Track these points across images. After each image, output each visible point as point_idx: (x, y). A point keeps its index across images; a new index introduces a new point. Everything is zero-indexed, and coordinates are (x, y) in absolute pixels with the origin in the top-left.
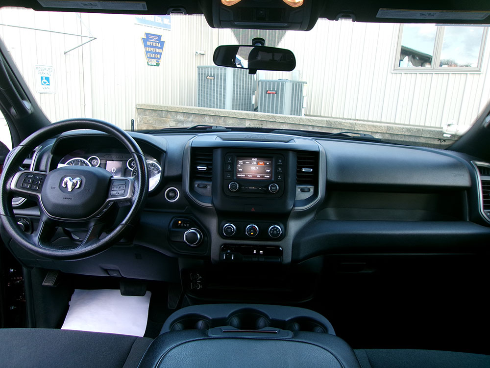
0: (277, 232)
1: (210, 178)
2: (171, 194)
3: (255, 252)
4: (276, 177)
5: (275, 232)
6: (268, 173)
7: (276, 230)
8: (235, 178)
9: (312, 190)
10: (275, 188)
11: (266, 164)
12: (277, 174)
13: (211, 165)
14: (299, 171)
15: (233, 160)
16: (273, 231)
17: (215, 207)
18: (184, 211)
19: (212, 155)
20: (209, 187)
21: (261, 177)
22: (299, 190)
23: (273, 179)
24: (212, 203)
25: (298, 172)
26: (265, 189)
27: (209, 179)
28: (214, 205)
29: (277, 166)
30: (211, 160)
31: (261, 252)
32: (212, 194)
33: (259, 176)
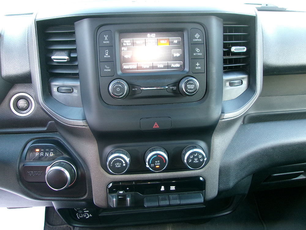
0: (199, 159)
1: (77, 74)
2: (22, 103)
3: (163, 188)
4: (192, 65)
5: (196, 161)
6: (176, 59)
7: (197, 157)
8: (119, 72)
9: (245, 82)
10: (192, 87)
11: (171, 43)
12: (193, 59)
13: (75, 50)
14: (228, 52)
15: (111, 39)
16: (193, 159)
17: (89, 126)
18: (45, 129)
19: (74, 33)
20: (75, 91)
21: (165, 67)
22: (228, 84)
23: (187, 69)
24: (84, 119)
25: (225, 53)
26: (175, 88)
27: (75, 77)
28: (87, 122)
29: (193, 45)
30: (73, 42)
31: (173, 188)
32: (83, 104)
33: (162, 66)
